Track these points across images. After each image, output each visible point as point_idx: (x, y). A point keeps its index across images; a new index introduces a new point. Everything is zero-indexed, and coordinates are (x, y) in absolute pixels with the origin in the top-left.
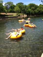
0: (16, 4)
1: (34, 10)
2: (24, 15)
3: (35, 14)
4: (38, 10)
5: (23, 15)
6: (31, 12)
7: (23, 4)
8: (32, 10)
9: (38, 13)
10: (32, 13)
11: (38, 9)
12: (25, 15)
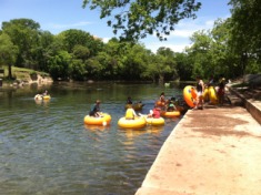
0: (4, 23)
1: (84, 58)
2: (39, 77)
3: (90, 76)
4: (101, 61)
5: (34, 77)
6: (71, 65)
7: (37, 25)
8: (79, 58)
9: (103, 71)
10: (75, 72)
11: (101, 55)
12: (44, 77)
